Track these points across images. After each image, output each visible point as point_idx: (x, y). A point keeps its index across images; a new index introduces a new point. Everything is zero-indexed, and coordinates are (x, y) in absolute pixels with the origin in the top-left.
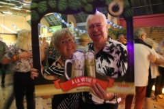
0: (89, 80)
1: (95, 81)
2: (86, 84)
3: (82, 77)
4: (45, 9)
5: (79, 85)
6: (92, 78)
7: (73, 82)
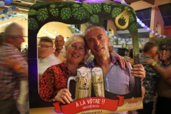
0: (97, 101)
1: (104, 101)
2: (94, 106)
3: (88, 98)
4: (46, 17)
5: (84, 108)
6: (101, 98)
7: (77, 105)
